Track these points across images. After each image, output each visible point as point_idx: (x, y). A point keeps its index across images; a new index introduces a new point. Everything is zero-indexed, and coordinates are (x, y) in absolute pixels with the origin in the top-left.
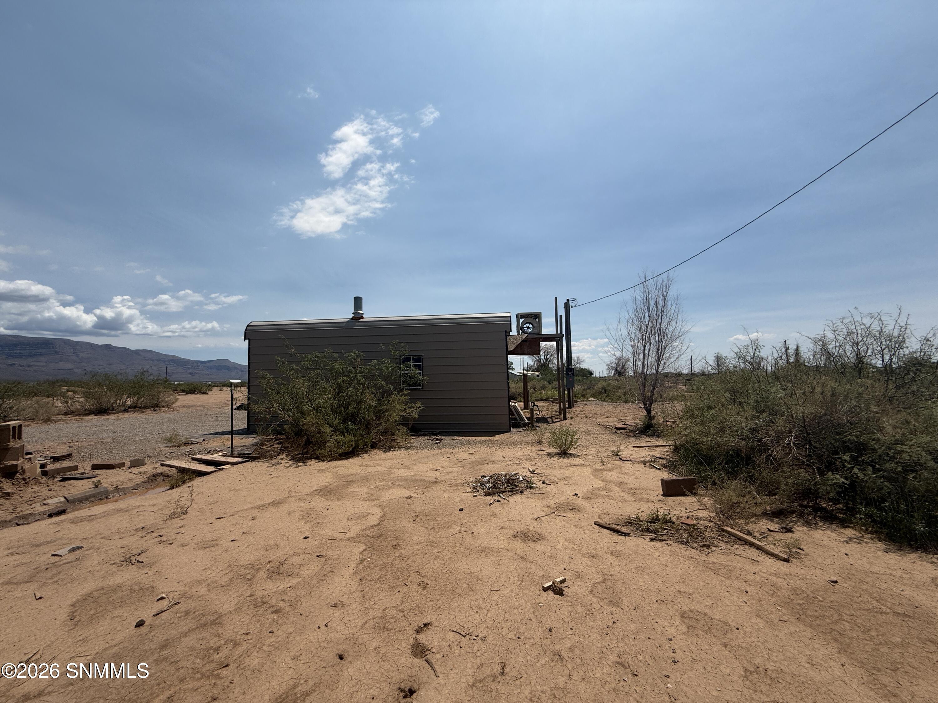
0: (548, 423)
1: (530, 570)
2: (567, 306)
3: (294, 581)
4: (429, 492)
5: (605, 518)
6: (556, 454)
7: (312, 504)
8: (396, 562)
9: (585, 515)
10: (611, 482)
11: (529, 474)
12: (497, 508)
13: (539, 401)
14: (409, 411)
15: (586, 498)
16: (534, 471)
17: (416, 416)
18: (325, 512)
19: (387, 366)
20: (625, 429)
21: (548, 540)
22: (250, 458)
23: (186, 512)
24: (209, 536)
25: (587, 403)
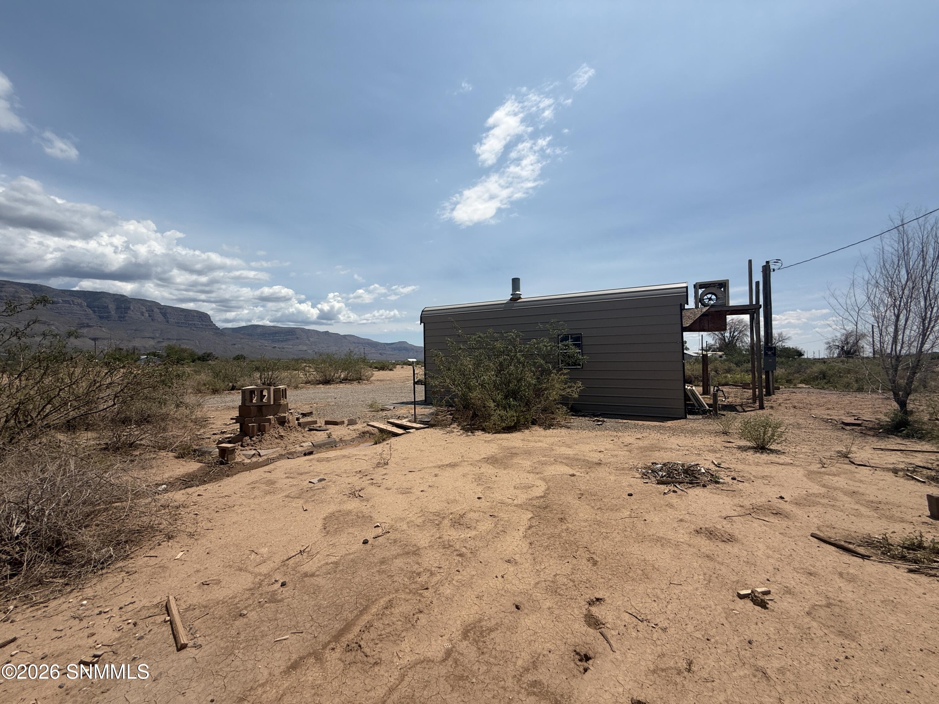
0: (737, 411)
1: (719, 572)
2: (767, 270)
3: (473, 533)
4: (593, 472)
5: (827, 531)
6: (750, 448)
7: (483, 470)
8: (563, 534)
9: (796, 523)
10: (835, 489)
11: (712, 467)
12: (672, 498)
13: (723, 385)
14: (568, 390)
15: (796, 504)
16: (720, 464)
17: (576, 396)
18: (494, 478)
19: (546, 345)
20: (859, 425)
21: (743, 544)
22: (429, 425)
23: (387, 464)
24: (405, 485)
25: (794, 390)
